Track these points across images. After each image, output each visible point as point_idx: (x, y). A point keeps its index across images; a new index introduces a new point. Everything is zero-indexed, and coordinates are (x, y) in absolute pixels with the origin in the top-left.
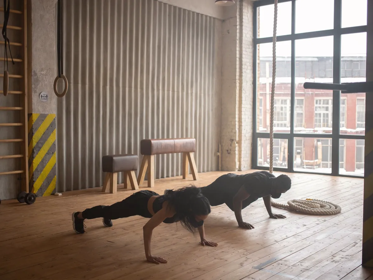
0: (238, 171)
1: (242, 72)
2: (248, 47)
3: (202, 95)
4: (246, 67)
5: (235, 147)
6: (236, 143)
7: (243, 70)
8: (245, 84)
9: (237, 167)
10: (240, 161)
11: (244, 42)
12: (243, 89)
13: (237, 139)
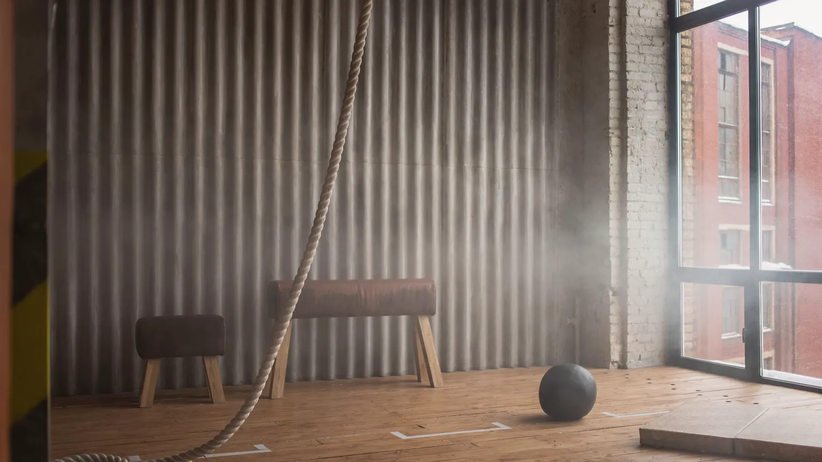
0: (619, 367)
1: (627, 109)
2: (647, 41)
3: (515, 172)
4: (641, 94)
5: (609, 306)
6: (611, 293)
7: (630, 104)
8: (639, 138)
9: (615, 356)
10: (623, 343)
11: (629, 30)
12: (629, 153)
13: (614, 282)
